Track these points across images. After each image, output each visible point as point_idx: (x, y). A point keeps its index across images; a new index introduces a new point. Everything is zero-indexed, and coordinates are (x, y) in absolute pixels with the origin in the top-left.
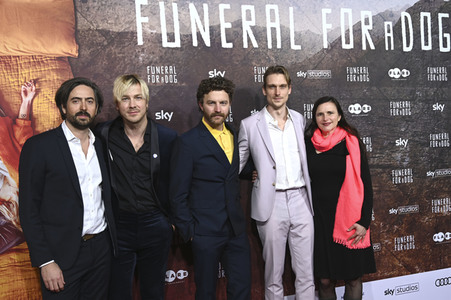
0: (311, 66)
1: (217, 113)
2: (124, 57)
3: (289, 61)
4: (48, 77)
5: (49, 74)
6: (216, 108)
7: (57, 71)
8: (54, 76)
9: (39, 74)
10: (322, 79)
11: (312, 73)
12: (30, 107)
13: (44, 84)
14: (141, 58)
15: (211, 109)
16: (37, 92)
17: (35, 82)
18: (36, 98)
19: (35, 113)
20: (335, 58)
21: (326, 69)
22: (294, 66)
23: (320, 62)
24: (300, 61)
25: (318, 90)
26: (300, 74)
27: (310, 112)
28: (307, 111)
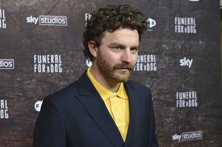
0: (44, 11)
3: (17, 4)
10: (56, 28)
11: (45, 20)
20: (72, 3)
21: (62, 14)
22: (23, 10)
23: (54, 6)
24: (31, 4)
25: (52, 39)
26: (30, 20)
27: (42, 64)
28: (37, 63)
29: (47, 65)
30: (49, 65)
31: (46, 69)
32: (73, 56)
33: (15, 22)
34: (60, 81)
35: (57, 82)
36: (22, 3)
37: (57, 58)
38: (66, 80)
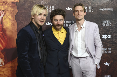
0: (105, 7)
1: (58, 25)
2: (36, 3)
3: (96, 5)
4: (8, 9)
5: (9, 8)
6: (58, 22)
7: (12, 7)
8: (11, 9)
9: (5, 8)
10: (109, 12)
11: (105, 9)
12: (2, 19)
13: (7, 11)
14: (41, 3)
15: (56, 23)
16: (4, 14)
17: (4, 11)
18: (4, 17)
19: (3, 22)
20: (114, 4)
21: (111, 7)
22: (98, 6)
23: (109, 5)
24: (101, 4)
25: (107, 15)
26: (100, 9)
27: (104, 23)
28: (103, 23)
29: (106, 24)
30: (107, 24)
31: (105, 25)
32: (115, 21)
33: (96, 10)
34: (110, 29)
35: (109, 29)
36: (98, 4)
37: (109, 21)
38: (112, 28)
